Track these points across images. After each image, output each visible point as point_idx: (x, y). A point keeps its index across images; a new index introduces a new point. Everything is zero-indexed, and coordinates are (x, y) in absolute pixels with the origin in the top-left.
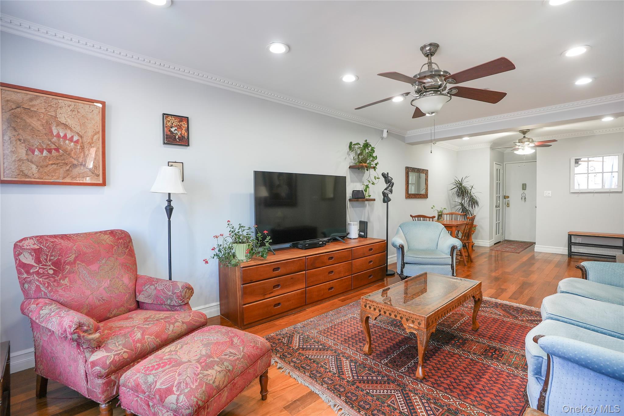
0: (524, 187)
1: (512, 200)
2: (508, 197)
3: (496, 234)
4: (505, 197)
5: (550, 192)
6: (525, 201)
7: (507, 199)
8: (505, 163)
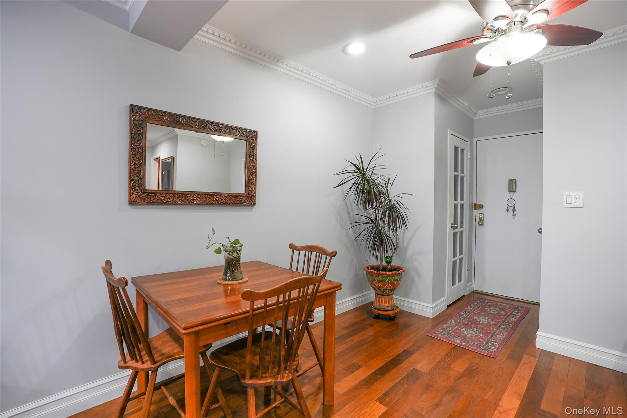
0: (512, 186)
1: (488, 213)
2: (481, 207)
3: (454, 283)
4: (477, 207)
5: (580, 194)
6: (514, 215)
7: (479, 211)
8: (475, 140)
